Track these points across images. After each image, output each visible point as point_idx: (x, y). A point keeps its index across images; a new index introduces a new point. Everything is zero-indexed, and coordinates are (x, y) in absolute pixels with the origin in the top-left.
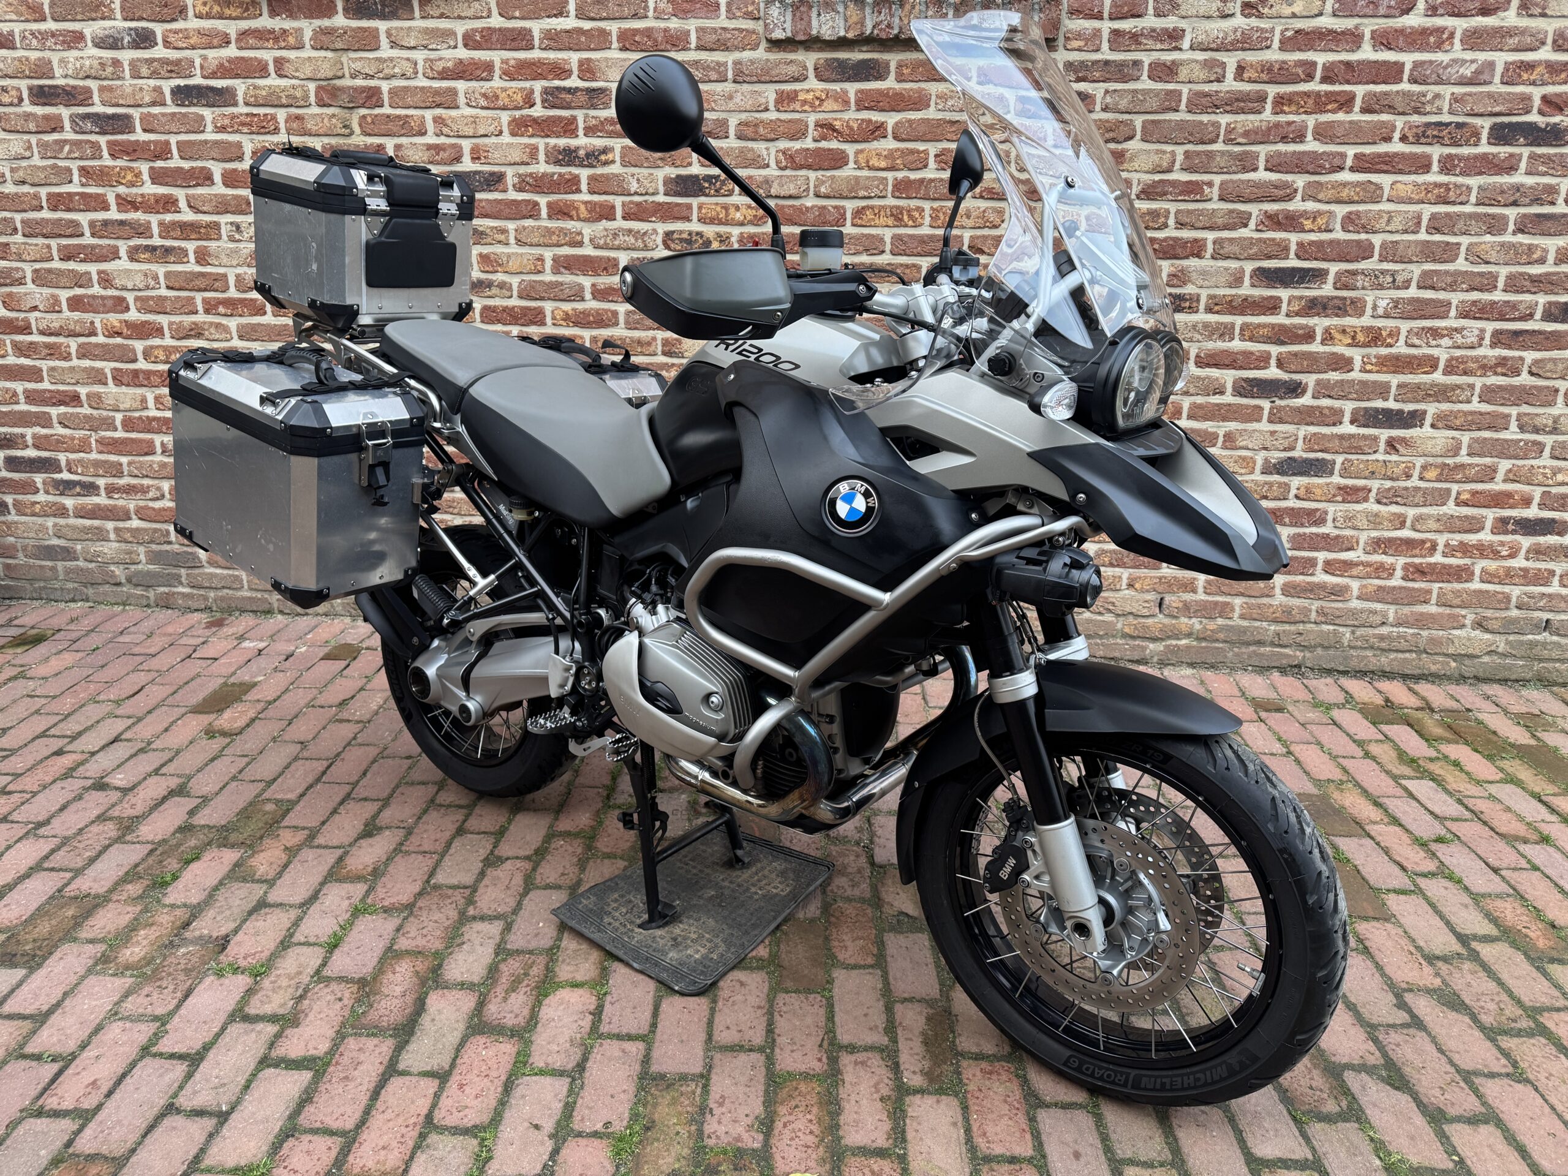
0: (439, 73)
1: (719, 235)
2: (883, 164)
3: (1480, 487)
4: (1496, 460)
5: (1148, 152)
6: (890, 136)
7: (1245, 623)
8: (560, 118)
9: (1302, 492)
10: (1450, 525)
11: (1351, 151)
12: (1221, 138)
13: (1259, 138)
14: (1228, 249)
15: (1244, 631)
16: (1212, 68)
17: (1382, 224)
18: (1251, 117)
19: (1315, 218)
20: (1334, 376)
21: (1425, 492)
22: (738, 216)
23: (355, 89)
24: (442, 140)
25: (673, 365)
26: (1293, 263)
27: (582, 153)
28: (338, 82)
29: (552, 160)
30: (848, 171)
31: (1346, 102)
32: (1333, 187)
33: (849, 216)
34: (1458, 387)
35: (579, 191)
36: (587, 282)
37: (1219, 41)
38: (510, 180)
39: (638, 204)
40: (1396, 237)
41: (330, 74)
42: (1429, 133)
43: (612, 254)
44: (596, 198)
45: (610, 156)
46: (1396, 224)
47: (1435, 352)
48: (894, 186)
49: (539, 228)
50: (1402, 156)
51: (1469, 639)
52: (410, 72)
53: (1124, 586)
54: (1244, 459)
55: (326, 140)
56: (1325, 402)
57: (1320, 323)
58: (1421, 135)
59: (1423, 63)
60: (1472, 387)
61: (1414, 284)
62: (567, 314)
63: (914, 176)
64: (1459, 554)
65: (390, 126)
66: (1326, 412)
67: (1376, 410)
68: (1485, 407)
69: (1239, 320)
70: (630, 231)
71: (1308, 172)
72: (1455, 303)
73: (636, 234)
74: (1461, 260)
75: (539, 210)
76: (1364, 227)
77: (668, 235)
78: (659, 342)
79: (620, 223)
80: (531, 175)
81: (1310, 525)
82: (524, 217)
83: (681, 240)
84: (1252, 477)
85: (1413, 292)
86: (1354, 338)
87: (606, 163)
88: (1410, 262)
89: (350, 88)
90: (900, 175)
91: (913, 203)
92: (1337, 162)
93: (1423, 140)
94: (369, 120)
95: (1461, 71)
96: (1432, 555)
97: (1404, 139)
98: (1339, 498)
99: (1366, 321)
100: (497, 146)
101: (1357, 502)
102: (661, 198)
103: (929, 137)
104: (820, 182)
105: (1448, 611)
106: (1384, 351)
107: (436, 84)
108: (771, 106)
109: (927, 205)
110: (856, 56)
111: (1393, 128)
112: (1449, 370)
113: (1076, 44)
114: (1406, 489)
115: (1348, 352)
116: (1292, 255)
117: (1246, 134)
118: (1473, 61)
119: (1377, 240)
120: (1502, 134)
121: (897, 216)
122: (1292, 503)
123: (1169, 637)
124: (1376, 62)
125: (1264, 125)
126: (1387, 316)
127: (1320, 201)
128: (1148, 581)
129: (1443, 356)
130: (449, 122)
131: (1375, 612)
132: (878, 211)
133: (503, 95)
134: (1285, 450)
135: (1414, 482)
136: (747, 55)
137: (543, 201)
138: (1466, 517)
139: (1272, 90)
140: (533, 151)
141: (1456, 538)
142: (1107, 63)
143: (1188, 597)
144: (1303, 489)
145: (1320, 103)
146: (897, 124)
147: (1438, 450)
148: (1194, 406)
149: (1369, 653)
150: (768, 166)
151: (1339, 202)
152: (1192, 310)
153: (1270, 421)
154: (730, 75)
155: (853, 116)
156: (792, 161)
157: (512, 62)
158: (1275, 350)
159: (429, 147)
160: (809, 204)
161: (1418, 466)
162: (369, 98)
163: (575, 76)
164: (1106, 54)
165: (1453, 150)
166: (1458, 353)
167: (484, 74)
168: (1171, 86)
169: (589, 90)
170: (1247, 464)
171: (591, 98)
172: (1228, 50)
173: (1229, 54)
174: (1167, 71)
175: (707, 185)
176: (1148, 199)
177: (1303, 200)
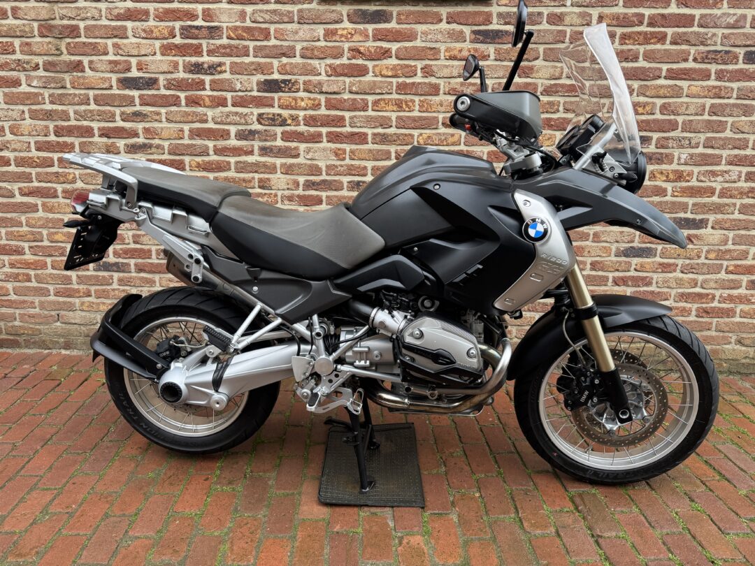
0: (116, 16)
1: (291, 116)
2: (390, 74)
3: (739, 262)
4: (748, 247)
5: (548, 67)
6: (394, 57)
8: (191, 44)
9: (638, 268)
10: (723, 285)
11: (665, 67)
16: (584, 17)
17: (683, 110)
19: (644, 106)
20: (656, 199)
21: (709, 266)
22: (303, 104)
23: (63, 26)
24: (118, 58)
25: (265, 194)
27: (206, 66)
28: (52, 22)
29: (187, 70)
30: (369, 78)
31: (662, 38)
32: (655, 88)
33: (370, 104)
34: (727, 205)
35: (204, 89)
36: (211, 144)
38: (162, 82)
39: (242, 97)
40: (691, 118)
41: (46, 17)
42: (709, 57)
43: (226, 127)
44: (215, 93)
45: (223, 68)
46: (692, 110)
47: (713, 185)
48: (397, 87)
49: (180, 111)
50: (694, 70)
51: (734, 350)
52: (97, 16)
54: (605, 248)
55: (46, 58)
57: (648, 168)
58: (706, 58)
59: (706, 15)
60: (735, 205)
61: (701, 145)
62: (199, 163)
63: (409, 81)
64: (728, 302)
65: (86, 49)
67: (681, 219)
68: (742, 217)
70: (237, 113)
71: (640, 79)
72: (724, 156)
73: (241, 115)
74: (728, 130)
75: (180, 101)
76: (673, 112)
77: (260, 115)
78: (256, 180)
79: (230, 108)
80: (174, 79)
81: (643, 286)
82: (171, 105)
83: (268, 119)
84: (609, 258)
85: (701, 150)
86: (667, 177)
87: (221, 72)
88: (699, 132)
89: (61, 25)
90: (400, 80)
91: (409, 97)
92: (657, 73)
93: (706, 61)
94: (72, 45)
95: (728, 20)
96: (712, 302)
97: (695, 60)
98: (660, 270)
99: (674, 167)
100: (153, 62)
101: (670, 272)
102: (255, 93)
103: (417, 57)
104: (352, 84)
105: (721, 334)
106: (684, 184)
107: (114, 23)
108: (322, 39)
109: (417, 99)
110: (372, 8)
111: (689, 54)
112: (722, 195)
113: (503, 2)
114: (698, 264)
115: (664, 185)
118: (734, 15)
119: (680, 119)
120: (751, 58)
121: (399, 105)
122: (633, 273)
124: (679, 14)
126: (686, 164)
127: (647, 96)
129: (718, 187)
130: (122, 47)
132: (387, 102)
133: (156, 30)
134: (628, 242)
135: (702, 260)
136: (306, 6)
137: (182, 95)
138: (732, 280)
139: (619, 31)
140: (176, 65)
141: (726, 293)
144: (639, 266)
145: (647, 38)
146: (397, 49)
147: (716, 241)
150: (320, 74)
151: (658, 97)
154: (296, 19)
155: (371, 44)
156: (335, 72)
157: (161, 10)
159: (111, 62)
160: (346, 97)
161: (704, 251)
162: (72, 32)
163: (200, 19)
165: (723, 67)
166: (726, 185)
167: (144, 17)
168: (560, 28)
169: (209, 28)
170: (607, 251)
171: (210, 32)
172: (593, 7)
173: (594, 8)
174: (558, 19)
175: (283, 85)
176: (548, 95)
177: (638, 96)
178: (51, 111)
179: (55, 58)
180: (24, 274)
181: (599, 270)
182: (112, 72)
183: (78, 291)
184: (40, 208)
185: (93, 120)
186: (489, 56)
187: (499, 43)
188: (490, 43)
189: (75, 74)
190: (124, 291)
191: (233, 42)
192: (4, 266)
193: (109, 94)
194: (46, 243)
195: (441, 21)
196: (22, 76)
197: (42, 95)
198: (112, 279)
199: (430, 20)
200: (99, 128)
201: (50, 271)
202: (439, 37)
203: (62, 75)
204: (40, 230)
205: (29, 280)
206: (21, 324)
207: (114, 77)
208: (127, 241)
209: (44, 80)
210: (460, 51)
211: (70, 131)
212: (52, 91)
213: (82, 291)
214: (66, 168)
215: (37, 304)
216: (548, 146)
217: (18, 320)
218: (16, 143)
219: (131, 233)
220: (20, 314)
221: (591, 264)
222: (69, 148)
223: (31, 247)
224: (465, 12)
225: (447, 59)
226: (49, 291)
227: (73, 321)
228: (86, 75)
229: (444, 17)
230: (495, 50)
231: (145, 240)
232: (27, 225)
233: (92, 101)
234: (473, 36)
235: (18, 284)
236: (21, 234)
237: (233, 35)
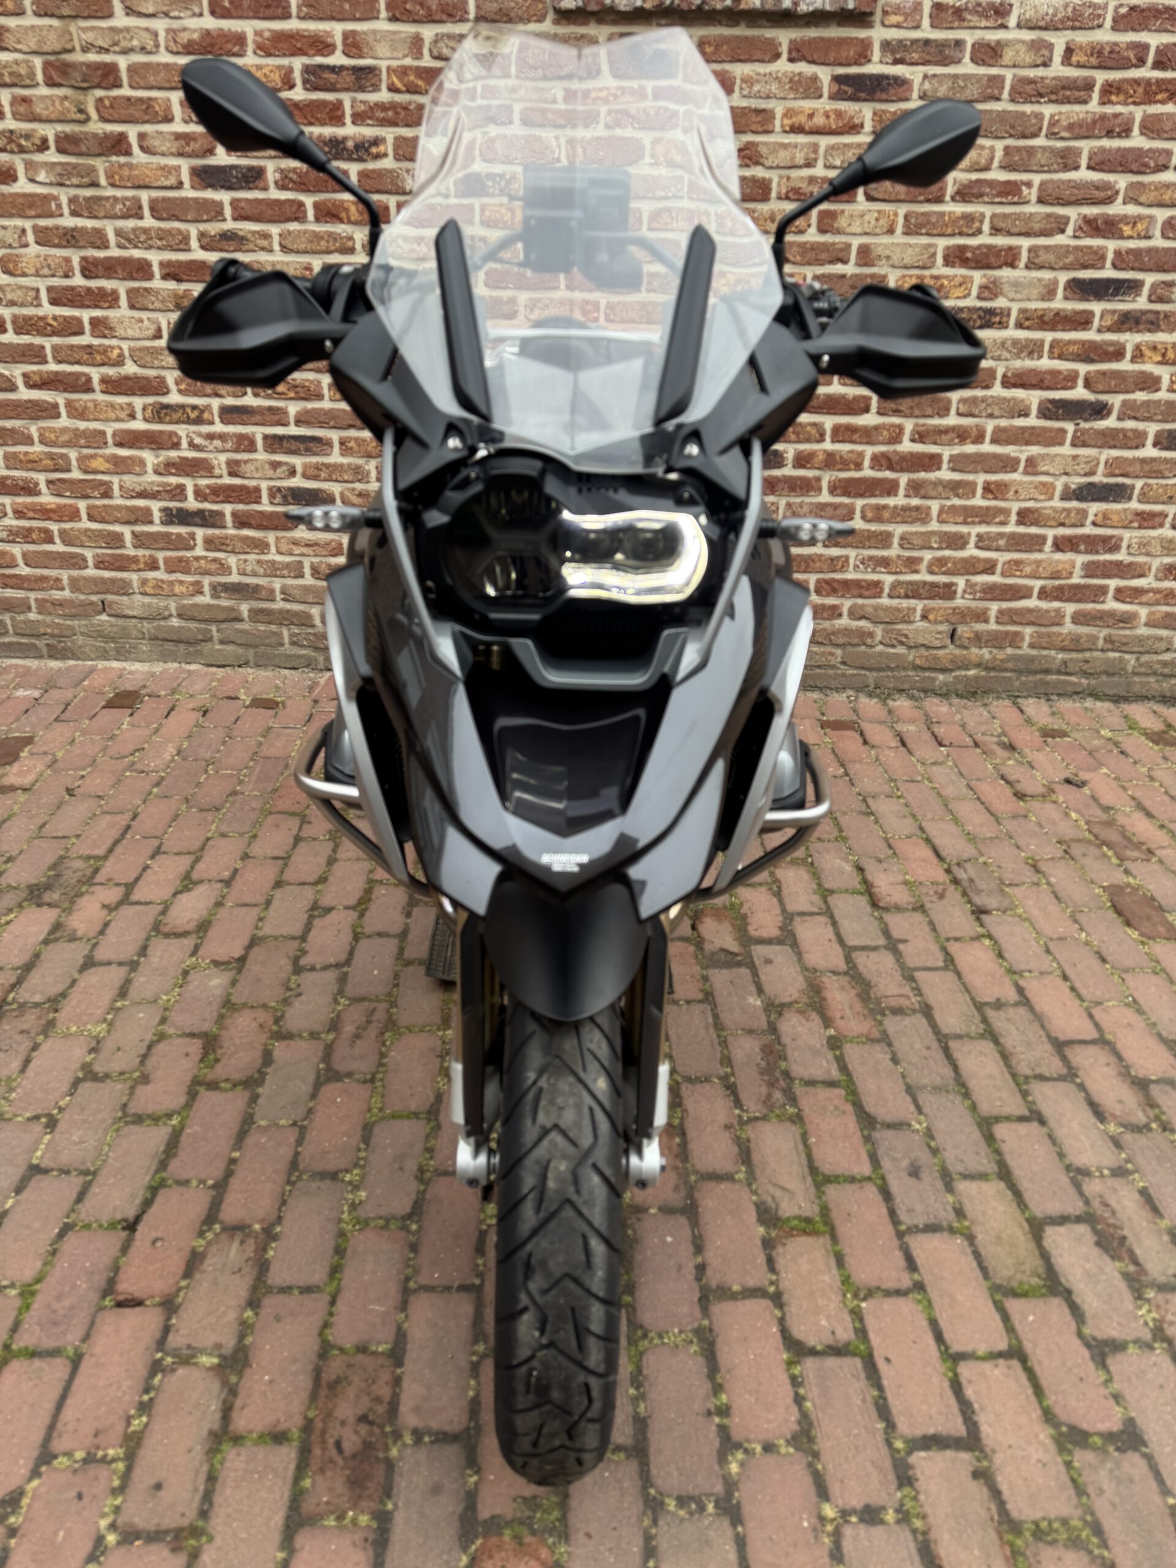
0: (184, 46)
7: (1034, 652)
8: (324, 103)
9: (1099, 519)
12: (1044, 131)
13: (1083, 132)
14: (1043, 257)
15: (1032, 659)
16: (1038, 49)
18: (1077, 108)
19: (1135, 224)
20: (1140, 396)
23: (89, 66)
24: (191, 128)
26: (1108, 273)
27: (350, 144)
28: (68, 57)
30: (644, 168)
32: (1156, 189)
37: (1048, 18)
38: (271, 176)
41: (57, 47)
45: (382, 148)
49: (305, 232)
52: (150, 45)
53: (918, 618)
54: (1044, 484)
55: (59, 127)
56: (1130, 424)
57: (1130, 339)
65: (132, 110)
66: (1130, 434)
69: (1048, 337)
71: (1132, 172)
75: (305, 212)
80: (294, 170)
81: (1105, 552)
82: (289, 220)
84: (1050, 503)
86: (1164, 355)
87: (378, 157)
89: (84, 63)
92: (1162, 160)
94: (107, 103)
98: (1136, 524)
101: (1153, 528)
107: (182, 61)
113: (894, 19)
115: (1157, 370)
116: (1108, 264)
117: (1070, 127)
122: (1088, 530)
123: (959, 668)
125: (1090, 116)
127: (1141, 204)
128: (941, 612)
131: (1160, 639)
132: (676, 214)
133: (258, 74)
134: (1086, 475)
136: (532, 29)
137: (308, 201)
139: (1101, 77)
142: (927, 42)
143: (980, 627)
144: (1100, 516)
145: (1150, 92)
148: (998, 430)
149: (1152, 679)
150: (558, 160)
151: (1161, 205)
152: (1003, 325)
153: (1073, 445)
155: (650, 103)
157: (267, 34)
158: (1083, 369)
159: (178, 136)
162: (105, 76)
163: (339, 52)
164: (927, 32)
167: (236, 49)
168: (994, 71)
169: (357, 70)
170: (1047, 490)
171: (358, 79)
172: (1057, 29)
173: (1058, 33)
174: (992, 53)
175: (490, 183)
176: (964, 201)
177: (1124, 203)
178: (74, 229)
179: (77, 128)
180: (40, 530)
181: (1032, 524)
182: (180, 154)
183: (135, 560)
184: (63, 410)
185: (150, 247)
186: (862, 126)
187: (881, 101)
188: (865, 100)
189: (114, 158)
190: (215, 560)
191: (398, 98)
192: (5, 514)
193: (176, 199)
194: (76, 474)
195: (778, 56)
196: (19, 163)
197: (56, 198)
198: (194, 539)
199: (758, 56)
200: (162, 264)
201: (85, 524)
202: (774, 88)
203: (91, 161)
204: (64, 451)
205: (50, 540)
206: (40, 617)
207: (185, 165)
208: (217, 472)
209: (59, 170)
210: (811, 116)
211: (110, 268)
212: (73, 192)
213: (142, 560)
214: (105, 337)
215: (65, 582)
216: (958, 298)
217: (34, 609)
218: (13, 290)
219: (223, 458)
220: (36, 600)
221: (1019, 514)
222: (110, 299)
223: (50, 482)
224: (822, 39)
225: (785, 132)
226: (85, 560)
227: (131, 613)
228: (134, 161)
229: (784, 50)
230: (875, 114)
231: (248, 469)
232: (41, 442)
233: (146, 212)
234: (835, 87)
235: (32, 547)
236: (32, 457)
237: (399, 84)
